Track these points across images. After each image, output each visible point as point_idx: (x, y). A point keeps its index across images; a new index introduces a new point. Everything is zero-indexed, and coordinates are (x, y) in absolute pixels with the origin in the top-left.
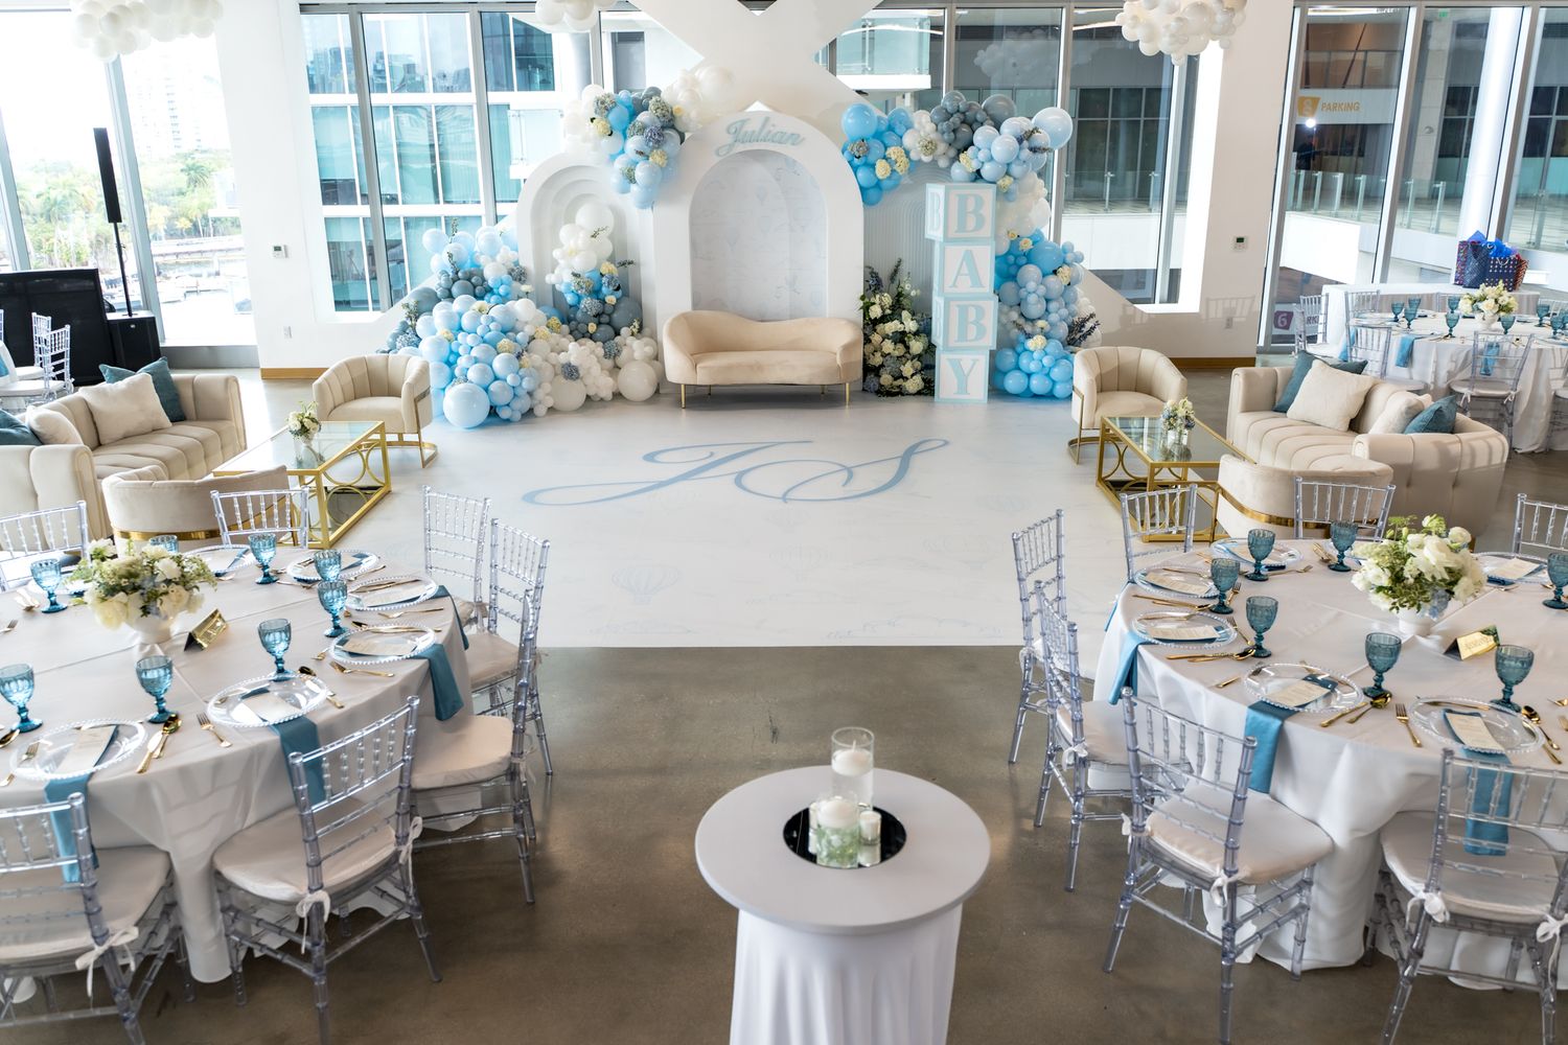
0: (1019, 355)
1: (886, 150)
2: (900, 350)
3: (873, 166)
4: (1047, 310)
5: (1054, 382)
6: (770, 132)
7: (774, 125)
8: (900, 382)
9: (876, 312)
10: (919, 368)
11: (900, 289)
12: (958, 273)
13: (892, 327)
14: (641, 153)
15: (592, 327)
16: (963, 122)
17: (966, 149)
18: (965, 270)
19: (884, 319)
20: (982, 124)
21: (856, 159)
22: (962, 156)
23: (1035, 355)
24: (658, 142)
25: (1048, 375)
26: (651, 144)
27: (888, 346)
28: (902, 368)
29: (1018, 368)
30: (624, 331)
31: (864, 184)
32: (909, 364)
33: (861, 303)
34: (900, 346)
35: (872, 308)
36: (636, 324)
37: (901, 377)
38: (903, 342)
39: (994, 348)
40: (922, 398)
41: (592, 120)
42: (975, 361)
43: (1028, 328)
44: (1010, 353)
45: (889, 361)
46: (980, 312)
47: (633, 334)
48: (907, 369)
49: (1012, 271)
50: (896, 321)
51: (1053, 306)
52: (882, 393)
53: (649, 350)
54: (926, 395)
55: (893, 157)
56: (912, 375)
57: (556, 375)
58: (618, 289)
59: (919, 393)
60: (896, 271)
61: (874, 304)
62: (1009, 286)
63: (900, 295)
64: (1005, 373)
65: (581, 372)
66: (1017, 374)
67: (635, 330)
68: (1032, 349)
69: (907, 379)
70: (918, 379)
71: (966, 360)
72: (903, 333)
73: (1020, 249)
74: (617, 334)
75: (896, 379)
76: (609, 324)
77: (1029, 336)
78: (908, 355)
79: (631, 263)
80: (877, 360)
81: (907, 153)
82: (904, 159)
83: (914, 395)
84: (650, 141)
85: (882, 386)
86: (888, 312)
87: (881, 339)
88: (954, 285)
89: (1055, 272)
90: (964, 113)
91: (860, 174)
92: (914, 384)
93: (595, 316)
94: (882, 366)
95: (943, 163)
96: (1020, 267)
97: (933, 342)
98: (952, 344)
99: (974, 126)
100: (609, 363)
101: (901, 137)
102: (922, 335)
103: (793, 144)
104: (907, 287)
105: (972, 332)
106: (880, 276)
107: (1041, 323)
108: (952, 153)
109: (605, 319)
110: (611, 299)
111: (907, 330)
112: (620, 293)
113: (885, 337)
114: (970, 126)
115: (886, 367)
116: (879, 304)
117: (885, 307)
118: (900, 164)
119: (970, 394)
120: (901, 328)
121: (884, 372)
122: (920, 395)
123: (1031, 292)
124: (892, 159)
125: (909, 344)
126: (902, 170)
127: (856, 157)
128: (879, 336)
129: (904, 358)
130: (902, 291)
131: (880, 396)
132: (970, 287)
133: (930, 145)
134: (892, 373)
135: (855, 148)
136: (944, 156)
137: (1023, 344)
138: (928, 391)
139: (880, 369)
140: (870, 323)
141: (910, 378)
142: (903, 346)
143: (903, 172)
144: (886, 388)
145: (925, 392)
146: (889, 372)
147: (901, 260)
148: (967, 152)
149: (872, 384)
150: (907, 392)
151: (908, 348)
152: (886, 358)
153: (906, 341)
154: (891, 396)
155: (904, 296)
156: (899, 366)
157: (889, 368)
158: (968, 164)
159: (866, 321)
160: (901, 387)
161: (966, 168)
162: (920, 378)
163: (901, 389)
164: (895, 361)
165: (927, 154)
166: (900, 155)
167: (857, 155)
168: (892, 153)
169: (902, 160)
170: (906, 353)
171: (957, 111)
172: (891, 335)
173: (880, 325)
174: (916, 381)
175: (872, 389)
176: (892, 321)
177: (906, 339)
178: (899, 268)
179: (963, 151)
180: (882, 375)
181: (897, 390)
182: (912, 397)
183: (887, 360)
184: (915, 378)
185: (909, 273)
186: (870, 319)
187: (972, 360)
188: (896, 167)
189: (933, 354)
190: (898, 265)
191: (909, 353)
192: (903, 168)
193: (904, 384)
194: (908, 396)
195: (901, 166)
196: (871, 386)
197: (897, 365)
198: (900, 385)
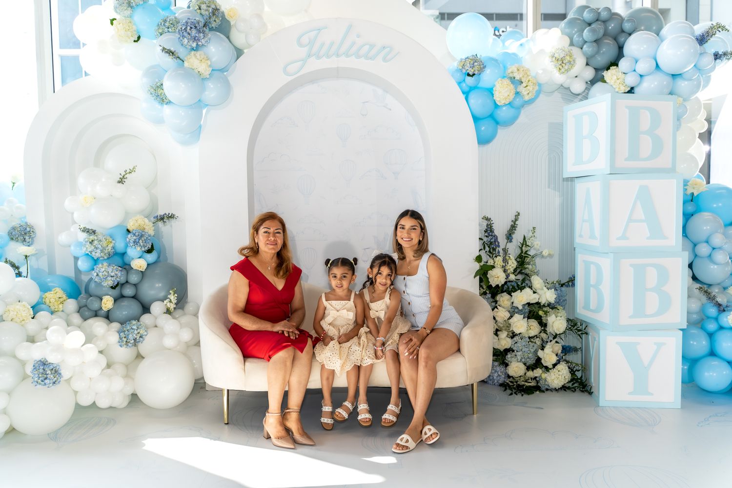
0: (712, 335)
1: (506, 68)
2: (534, 328)
3: (490, 91)
6: (354, 43)
7: (358, 36)
8: (538, 372)
9: (497, 277)
10: (560, 353)
11: (525, 249)
12: (630, 220)
13: (522, 297)
14: (171, 53)
15: (108, 303)
16: (606, 34)
17: (613, 64)
19: (509, 288)
20: (630, 34)
21: (469, 79)
22: (607, 75)
24: (195, 39)
26: (185, 41)
27: (520, 324)
28: (540, 353)
29: (714, 354)
30: (157, 308)
31: (479, 111)
32: (548, 348)
33: (477, 266)
34: (534, 323)
35: (491, 274)
36: (173, 297)
37: (538, 363)
38: (539, 319)
39: (685, 327)
40: (569, 395)
41: (112, 21)
43: (720, 298)
45: (521, 344)
46: (664, 275)
47: (168, 311)
48: (549, 356)
50: (527, 290)
52: (510, 388)
53: (186, 335)
54: (573, 390)
55: (518, 76)
56: (554, 365)
57: (25, 377)
58: (149, 251)
59: (564, 388)
60: (513, 227)
61: (493, 267)
63: (523, 256)
64: (693, 361)
65: (65, 373)
66: (714, 362)
67: (172, 306)
69: (547, 369)
70: (563, 369)
71: (646, 344)
72: (538, 306)
73: (689, 192)
74: (146, 309)
75: (529, 368)
76: (134, 297)
77: (724, 309)
78: (543, 335)
79: (171, 217)
80: (505, 342)
82: (531, 78)
83: (557, 390)
84: (184, 37)
85: (509, 377)
86: (514, 277)
87: (508, 314)
88: (624, 237)
90: (604, 22)
91: (472, 101)
92: (559, 376)
93: (113, 288)
94: (510, 350)
95: (578, 87)
96: (687, 216)
97: (579, 317)
98: (625, 320)
99: (622, 39)
100: (123, 353)
103: (385, 60)
104: (536, 244)
105: (653, 302)
108: (589, 73)
109: (129, 291)
110: (139, 264)
111: (543, 301)
112: (151, 258)
113: (513, 311)
114: (615, 39)
115: (515, 351)
116: (503, 267)
117: (509, 272)
118: (527, 86)
119: (652, 394)
120: (535, 298)
121: (513, 359)
122: (565, 390)
123: (714, 249)
124: (516, 79)
125: (547, 320)
126: (529, 92)
127: (468, 75)
128: (503, 309)
129: (538, 339)
130: (527, 251)
131: (511, 394)
132: (648, 238)
133: (568, 58)
134: (523, 360)
135: (468, 65)
136: (576, 77)
137: (716, 319)
138: (576, 385)
139: (507, 355)
140: (488, 292)
141: (551, 367)
142: (537, 323)
143: (530, 95)
144: (516, 382)
145: (571, 386)
146: (519, 358)
147: (519, 214)
148: (615, 67)
149: (496, 375)
150: (547, 387)
151: (543, 325)
152: (515, 339)
153: (541, 317)
154: (529, 395)
155: (530, 257)
156: (532, 350)
157: (519, 354)
158: (618, 81)
159: (482, 290)
160: (538, 379)
161: (615, 89)
162: (567, 368)
163: (538, 382)
164: (527, 343)
165: (563, 70)
166: (526, 76)
167: (471, 73)
168: (516, 70)
169: (529, 81)
170: (541, 332)
171: (597, 20)
172: (520, 308)
173: (502, 294)
174: (562, 371)
175: (496, 382)
176: (521, 289)
177: (541, 313)
178: (516, 223)
179: (608, 69)
180: (511, 362)
181: (533, 384)
182: (555, 393)
183: (516, 343)
184: (559, 367)
185: (534, 228)
186: (490, 287)
187: (655, 344)
188: (521, 88)
189: (582, 334)
190: (516, 220)
191: (545, 331)
192: (531, 89)
193: (544, 376)
194: (549, 392)
195: (528, 87)
196: (495, 378)
197: (531, 349)
198: (536, 378)
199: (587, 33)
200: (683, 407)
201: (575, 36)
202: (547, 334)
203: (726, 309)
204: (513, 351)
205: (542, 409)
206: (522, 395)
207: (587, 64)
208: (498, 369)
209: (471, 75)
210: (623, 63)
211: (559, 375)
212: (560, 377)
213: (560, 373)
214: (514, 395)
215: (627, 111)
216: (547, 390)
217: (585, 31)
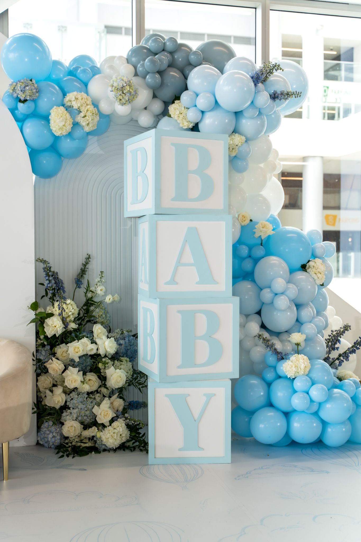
0: (269, 385)
1: (64, 95)
2: (93, 382)
3: (46, 118)
4: (297, 320)
5: (324, 423)
8: (93, 431)
9: (54, 326)
10: (121, 409)
11: (89, 295)
12: (179, 263)
13: (78, 349)
16: (171, 65)
17: (178, 98)
18: (189, 257)
21: (20, 105)
22: (172, 108)
23: (298, 384)
25: (316, 414)
27: (74, 377)
28: (96, 410)
29: (270, 405)
31: (35, 142)
32: (106, 404)
33: (32, 315)
34: (92, 377)
35: (49, 321)
37: (95, 423)
39: (237, 376)
40: (127, 454)
42: (209, 397)
43: (279, 346)
44: (255, 381)
45: (76, 401)
46: (213, 321)
48: (104, 411)
49: (248, 265)
50: (85, 340)
51: (306, 313)
52: (66, 450)
54: (132, 449)
55: (76, 105)
56: (112, 421)
59: (123, 447)
60: (83, 272)
61: (51, 315)
62: (246, 286)
63: (89, 303)
64: (251, 413)
66: (270, 413)
68: (290, 374)
69: (104, 426)
70: (120, 426)
71: (195, 396)
72: (96, 357)
73: (257, 235)
75: (86, 427)
77: (282, 357)
78: (104, 390)
80: (58, 399)
81: (95, 105)
82: (91, 108)
83: (115, 450)
85: (67, 438)
86: (73, 326)
87: (62, 367)
88: (173, 281)
89: (304, 267)
90: (171, 53)
91: (27, 130)
94: (65, 407)
96: (256, 261)
97: (140, 369)
98: (173, 371)
99: (187, 70)
101: (86, 85)
102: (124, 359)
104: (100, 290)
105: (203, 350)
106: (61, 277)
107: (296, 337)
108: (157, 106)
111: (102, 352)
113: (69, 364)
114: (181, 70)
115: (71, 409)
116: (60, 315)
117: (68, 319)
118: (85, 116)
119: (203, 449)
120: (92, 349)
121: (68, 417)
122: (124, 450)
123: (276, 294)
124: (74, 108)
125: (105, 373)
126: (87, 122)
127: (20, 101)
128: (59, 362)
129: (98, 395)
130: (92, 297)
131: (62, 456)
132: (197, 283)
133: (128, 88)
134: (80, 418)
135: (19, 88)
136: (146, 108)
137: (275, 368)
138: (137, 443)
139: (62, 413)
140: (46, 343)
141: (107, 424)
142: (96, 377)
143: (90, 125)
144: (71, 443)
145: (131, 445)
146: (75, 416)
147: (89, 256)
148: (179, 101)
149: (50, 436)
150: (104, 447)
151: (103, 379)
152: (71, 395)
153: (100, 369)
154: (80, 456)
155: (96, 304)
156: (90, 407)
157: (75, 411)
158: (181, 116)
159: (39, 341)
160: (95, 439)
161: (179, 124)
162: (124, 425)
163: (95, 442)
164: (85, 399)
165: (123, 101)
166: (85, 105)
167: (22, 99)
168: (73, 99)
169: (87, 111)
170: (100, 387)
171: (163, 50)
172: (77, 360)
173: (61, 346)
174: (118, 429)
175: (51, 444)
176: (79, 339)
177: (100, 365)
178: (87, 267)
179: (173, 102)
180: (66, 421)
181: (89, 444)
182: (112, 453)
183: (72, 399)
184: (115, 424)
185: (102, 272)
186: (46, 337)
187: (205, 395)
188: (79, 119)
189: (142, 387)
190: (87, 263)
191: (105, 386)
192: (90, 120)
193: (99, 434)
194: (106, 453)
195: (87, 118)
196: (49, 440)
197: (88, 406)
198: (93, 437)
199: (148, 64)
200: (233, 461)
201: (139, 65)
202: (107, 388)
203: (284, 357)
204: (69, 408)
205: (86, 470)
206: (73, 457)
207: (155, 96)
208: (53, 429)
209: (22, 100)
210: (185, 96)
211: (114, 433)
212: (116, 435)
213: (116, 431)
214: (65, 457)
215: (173, 148)
216: (105, 450)
217: (147, 60)
